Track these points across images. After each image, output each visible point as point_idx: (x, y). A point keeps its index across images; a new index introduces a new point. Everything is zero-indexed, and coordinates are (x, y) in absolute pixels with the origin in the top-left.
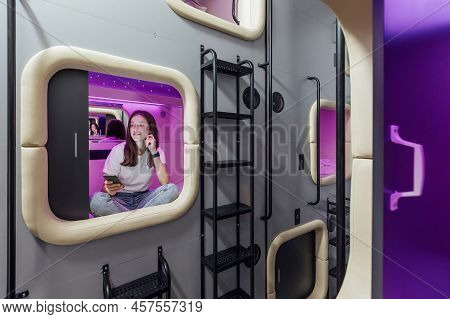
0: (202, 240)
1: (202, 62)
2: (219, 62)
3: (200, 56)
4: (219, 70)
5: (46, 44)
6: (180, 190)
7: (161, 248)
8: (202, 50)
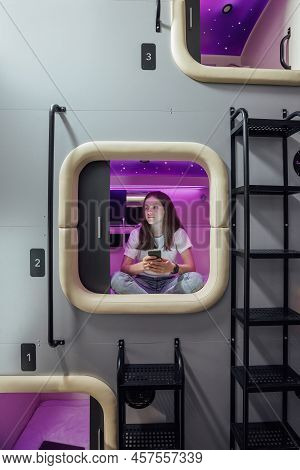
0: (233, 344)
1: (232, 126)
2: (250, 122)
3: (229, 121)
4: (251, 133)
5: (75, 143)
6: (205, 280)
7: (177, 339)
8: (232, 113)
